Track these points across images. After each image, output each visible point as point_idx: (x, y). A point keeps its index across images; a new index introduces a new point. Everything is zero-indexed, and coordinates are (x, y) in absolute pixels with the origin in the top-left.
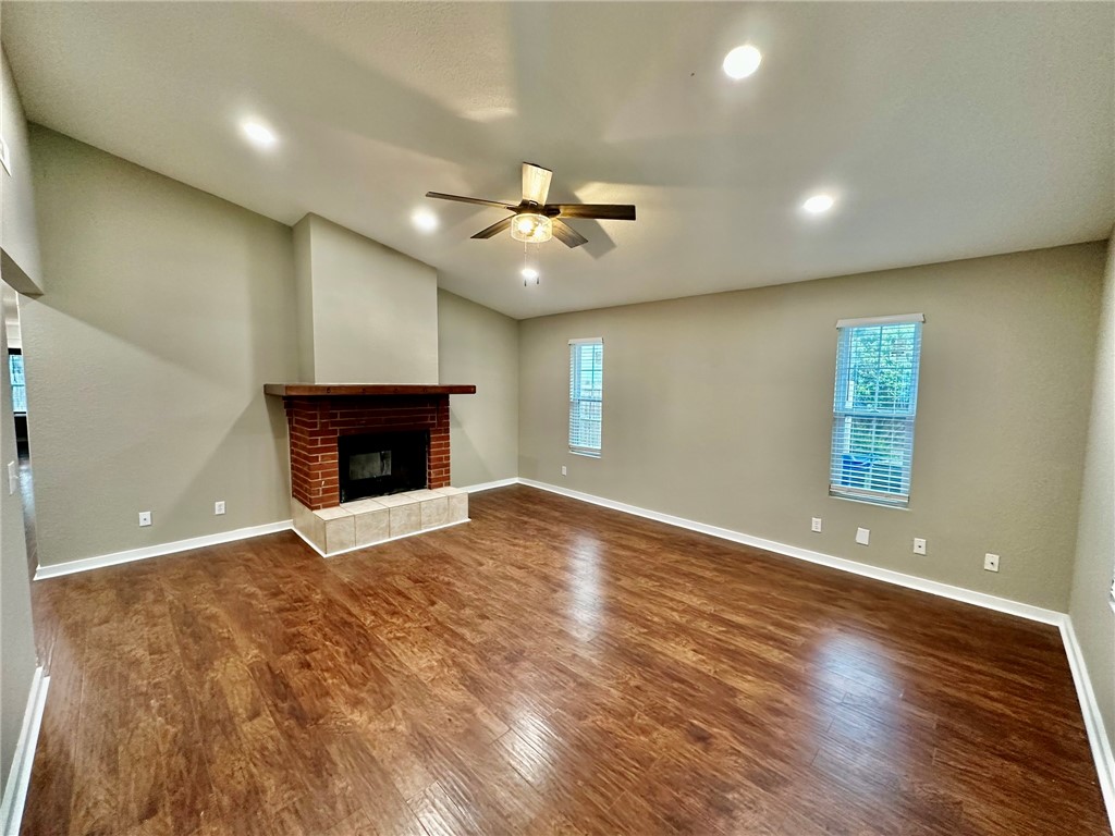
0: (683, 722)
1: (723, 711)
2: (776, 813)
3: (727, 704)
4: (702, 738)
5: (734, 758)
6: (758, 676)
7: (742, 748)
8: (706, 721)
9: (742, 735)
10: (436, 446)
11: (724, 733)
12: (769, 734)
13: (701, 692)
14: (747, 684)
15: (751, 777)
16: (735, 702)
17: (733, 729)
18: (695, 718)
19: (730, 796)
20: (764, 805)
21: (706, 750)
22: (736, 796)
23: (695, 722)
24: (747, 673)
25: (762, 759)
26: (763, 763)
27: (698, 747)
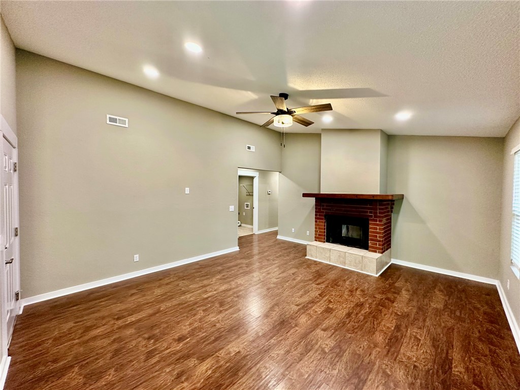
0: (190, 336)
1: (190, 351)
2: (138, 352)
3: (193, 354)
4: (180, 340)
5: (166, 347)
6: (209, 377)
7: (168, 351)
8: (187, 343)
9: (175, 354)
10: (372, 228)
11: (178, 348)
12: (169, 365)
13: (205, 346)
14: (205, 368)
15: (155, 349)
16: (194, 358)
17: (179, 351)
18: (190, 340)
19: (152, 341)
20: (143, 349)
21: (173, 339)
22: (151, 342)
23: (188, 340)
24: (214, 372)
25: (159, 356)
26: (158, 356)
27: (176, 337)
